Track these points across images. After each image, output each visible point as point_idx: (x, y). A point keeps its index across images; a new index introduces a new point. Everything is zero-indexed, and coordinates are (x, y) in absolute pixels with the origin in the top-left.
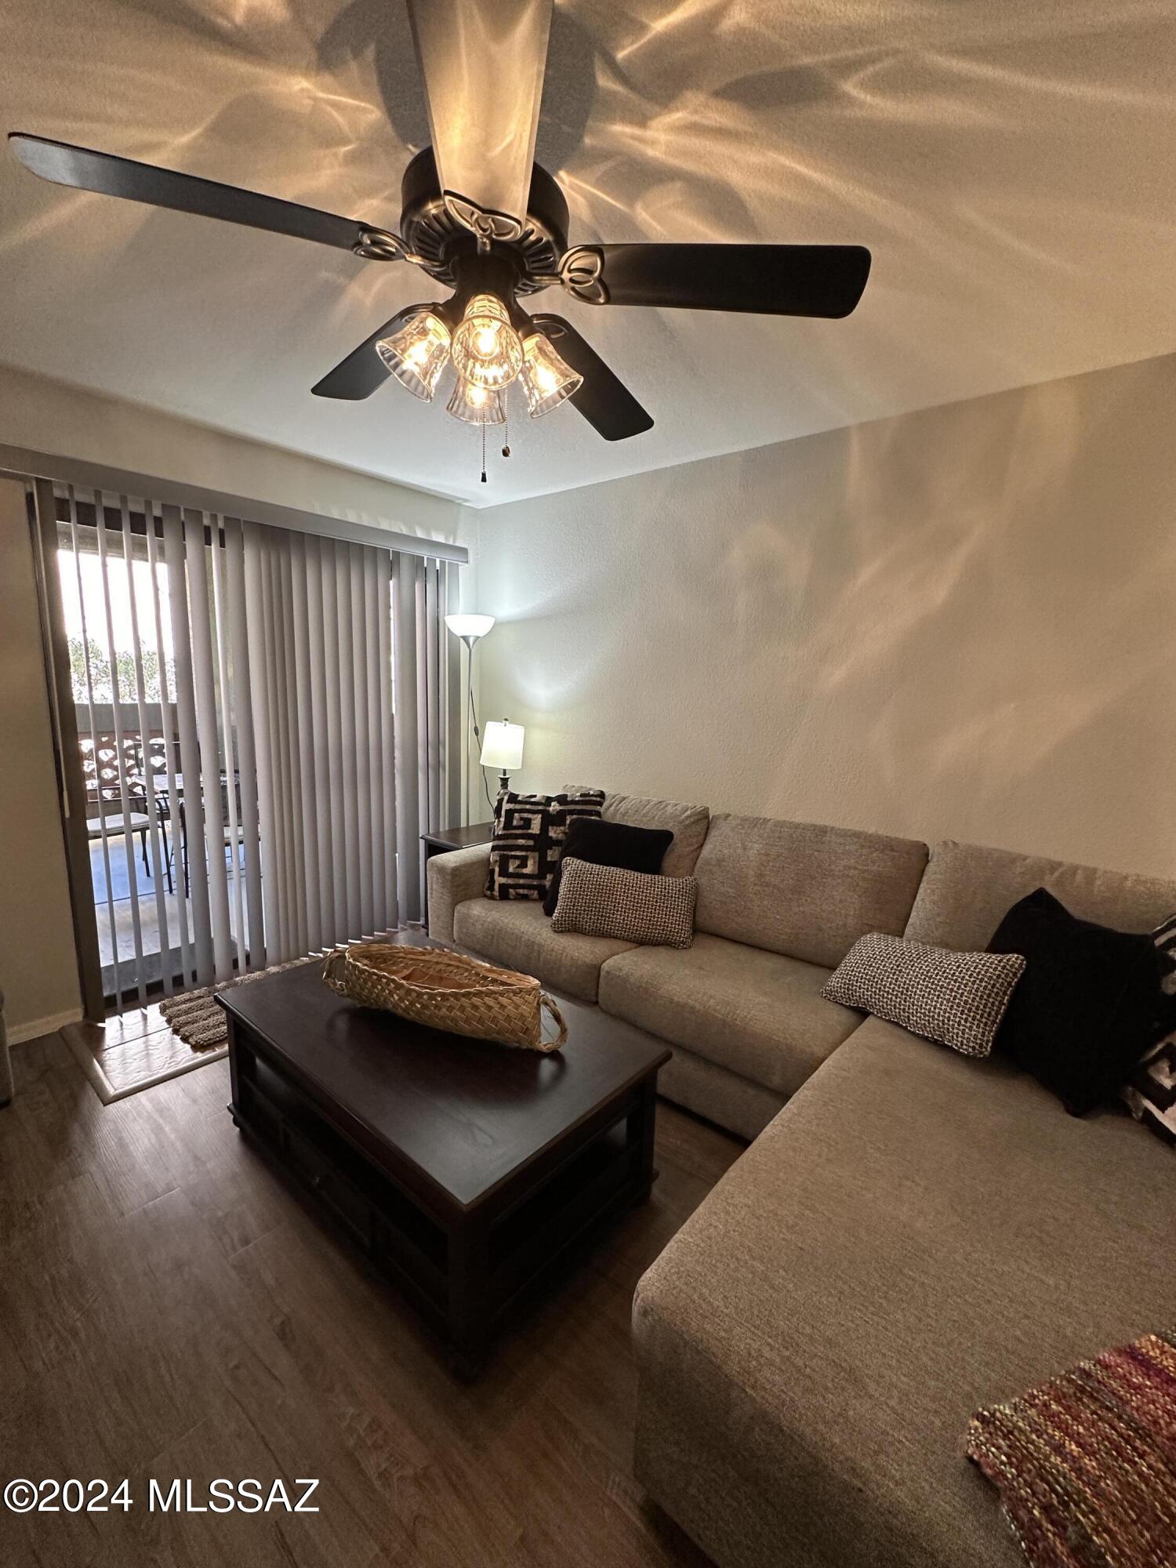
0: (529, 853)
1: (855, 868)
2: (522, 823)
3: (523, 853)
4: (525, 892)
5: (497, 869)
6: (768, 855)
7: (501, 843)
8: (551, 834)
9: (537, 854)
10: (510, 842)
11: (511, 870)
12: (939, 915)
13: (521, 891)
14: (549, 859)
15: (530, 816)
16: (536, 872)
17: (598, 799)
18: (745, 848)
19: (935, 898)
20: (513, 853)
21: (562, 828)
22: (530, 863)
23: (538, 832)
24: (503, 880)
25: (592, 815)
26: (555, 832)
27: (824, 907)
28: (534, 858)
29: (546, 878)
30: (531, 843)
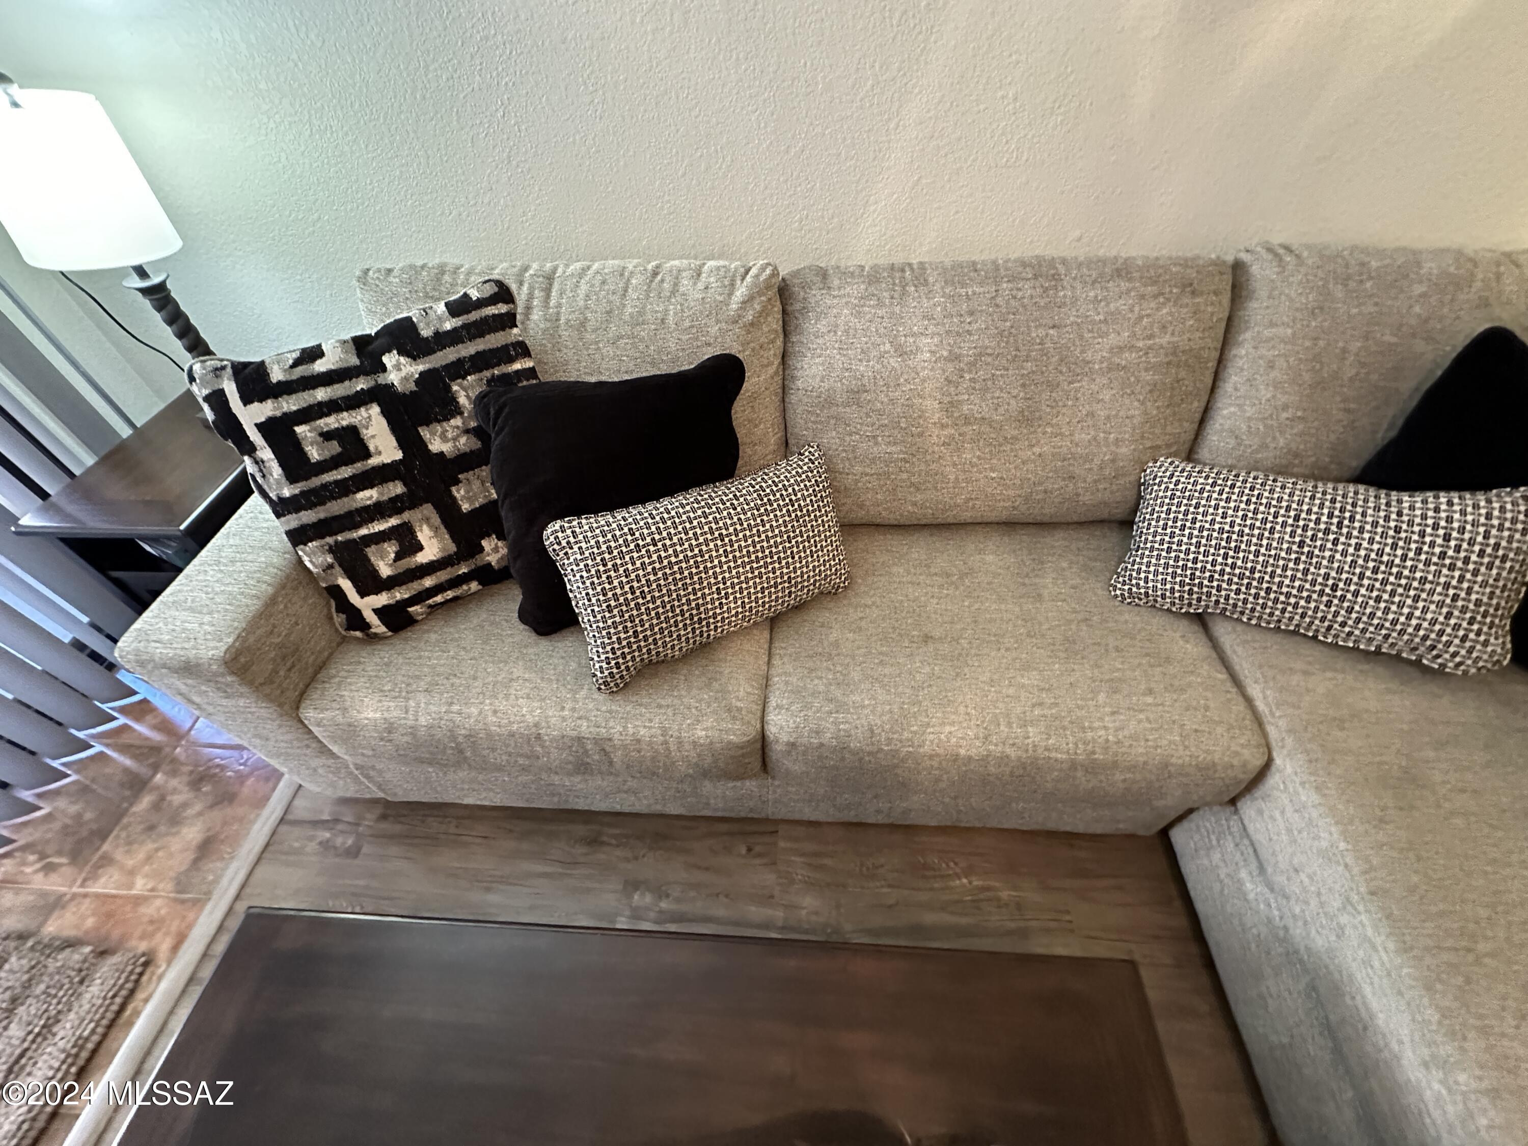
0: (406, 516)
1: (1132, 348)
2: (334, 448)
3: (393, 522)
4: (450, 594)
5: (346, 585)
6: (956, 358)
7: (308, 517)
8: (436, 446)
9: (428, 509)
10: (336, 507)
11: (385, 571)
12: (1285, 407)
13: (439, 599)
14: (465, 507)
15: (345, 419)
16: (452, 548)
17: (502, 308)
18: (901, 352)
19: (1275, 374)
20: (364, 531)
21: (457, 421)
22: (424, 535)
23: (399, 455)
24: (382, 599)
25: (512, 360)
26: (444, 439)
27: (1077, 437)
28: (427, 520)
29: (482, 549)
30: (397, 488)
